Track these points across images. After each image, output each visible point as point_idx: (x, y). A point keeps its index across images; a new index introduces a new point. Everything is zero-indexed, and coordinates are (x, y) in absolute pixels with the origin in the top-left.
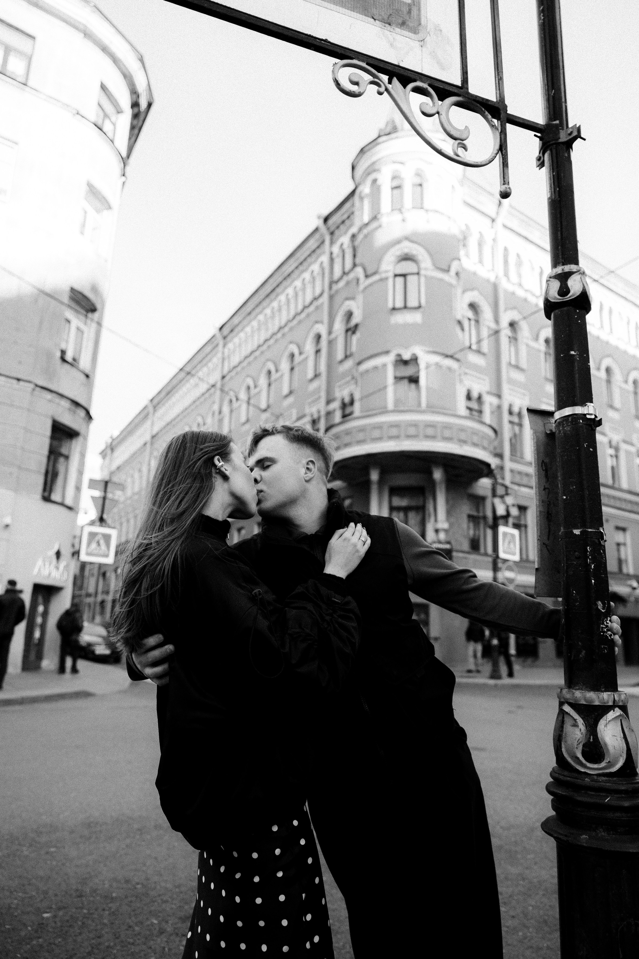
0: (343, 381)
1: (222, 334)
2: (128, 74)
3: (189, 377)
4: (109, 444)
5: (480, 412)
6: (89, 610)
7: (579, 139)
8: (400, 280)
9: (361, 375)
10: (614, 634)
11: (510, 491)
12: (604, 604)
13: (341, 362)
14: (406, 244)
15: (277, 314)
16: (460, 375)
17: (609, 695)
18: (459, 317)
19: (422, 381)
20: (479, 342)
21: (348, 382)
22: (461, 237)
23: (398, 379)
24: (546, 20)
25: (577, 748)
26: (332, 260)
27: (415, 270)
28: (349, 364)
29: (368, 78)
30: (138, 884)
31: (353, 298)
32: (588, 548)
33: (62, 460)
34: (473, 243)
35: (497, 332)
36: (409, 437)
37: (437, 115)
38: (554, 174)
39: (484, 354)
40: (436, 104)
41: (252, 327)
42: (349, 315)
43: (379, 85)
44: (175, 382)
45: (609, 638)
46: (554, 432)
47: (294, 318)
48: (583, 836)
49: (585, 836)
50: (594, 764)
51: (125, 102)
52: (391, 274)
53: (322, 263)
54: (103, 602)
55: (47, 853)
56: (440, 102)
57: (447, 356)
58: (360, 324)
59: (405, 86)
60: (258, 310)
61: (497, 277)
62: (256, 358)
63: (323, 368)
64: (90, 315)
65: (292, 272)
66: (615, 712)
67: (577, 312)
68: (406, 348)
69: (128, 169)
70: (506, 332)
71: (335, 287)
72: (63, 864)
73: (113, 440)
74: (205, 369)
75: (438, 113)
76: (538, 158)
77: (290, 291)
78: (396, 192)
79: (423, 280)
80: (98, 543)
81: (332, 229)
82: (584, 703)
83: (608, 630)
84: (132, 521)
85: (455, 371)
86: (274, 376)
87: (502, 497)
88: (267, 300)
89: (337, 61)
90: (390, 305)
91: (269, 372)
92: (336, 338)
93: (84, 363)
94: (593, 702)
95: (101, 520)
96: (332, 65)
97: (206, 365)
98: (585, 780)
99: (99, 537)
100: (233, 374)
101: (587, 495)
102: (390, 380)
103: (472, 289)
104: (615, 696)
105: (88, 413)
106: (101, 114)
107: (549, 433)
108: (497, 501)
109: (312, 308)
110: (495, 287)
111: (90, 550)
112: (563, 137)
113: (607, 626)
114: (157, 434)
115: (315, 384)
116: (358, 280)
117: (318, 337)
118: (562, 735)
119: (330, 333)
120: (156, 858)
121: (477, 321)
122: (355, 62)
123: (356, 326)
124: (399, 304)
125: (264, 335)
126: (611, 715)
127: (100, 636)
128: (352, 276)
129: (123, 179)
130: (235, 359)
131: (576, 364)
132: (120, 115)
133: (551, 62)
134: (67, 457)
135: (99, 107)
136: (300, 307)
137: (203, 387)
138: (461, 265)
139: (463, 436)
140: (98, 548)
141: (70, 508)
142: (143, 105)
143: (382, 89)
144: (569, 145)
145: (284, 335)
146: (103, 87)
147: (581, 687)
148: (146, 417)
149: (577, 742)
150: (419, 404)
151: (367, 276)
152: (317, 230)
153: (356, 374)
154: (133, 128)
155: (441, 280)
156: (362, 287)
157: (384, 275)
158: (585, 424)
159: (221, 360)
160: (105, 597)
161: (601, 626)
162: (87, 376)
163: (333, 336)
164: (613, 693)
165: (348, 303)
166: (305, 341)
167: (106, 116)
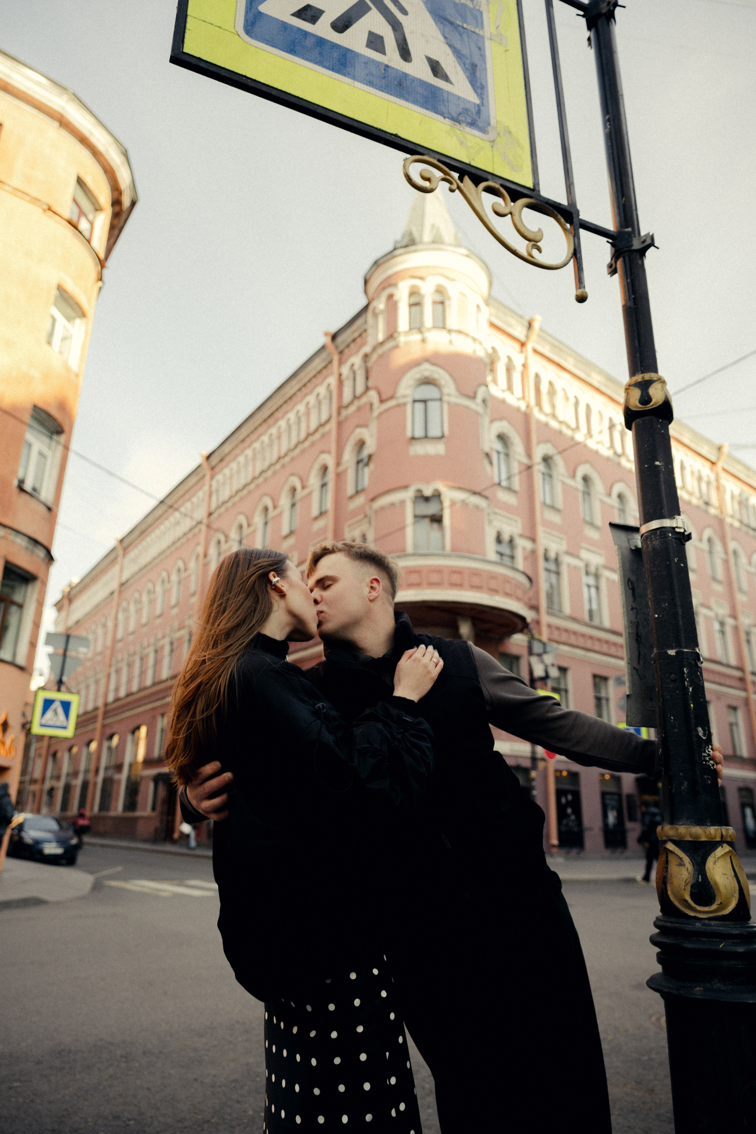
0: (355, 520)
1: (209, 464)
2: (108, 168)
3: (171, 510)
4: (66, 594)
5: (512, 557)
6: (34, 801)
7: (652, 248)
8: (419, 406)
9: (376, 512)
10: (717, 764)
11: (548, 649)
12: (704, 730)
13: (351, 498)
14: (426, 366)
15: (276, 442)
16: (489, 515)
17: (716, 830)
18: (487, 449)
19: (447, 520)
20: (509, 478)
21: (359, 521)
22: (487, 361)
23: (418, 517)
24: (612, 128)
25: (685, 890)
26: (340, 382)
27: (437, 395)
28: (360, 500)
29: (439, 174)
30: (130, 1120)
31: (365, 426)
32: (685, 669)
33: (14, 609)
34: (501, 368)
35: (529, 468)
36: (432, 585)
37: (509, 216)
38: (629, 281)
39: (515, 492)
40: (508, 204)
41: (246, 457)
42: (361, 444)
43: (450, 182)
44: (150, 520)
45: (712, 768)
46: (640, 548)
47: (296, 446)
48: (697, 988)
49: (699, 988)
50: (704, 907)
51: (105, 198)
52: (409, 400)
53: (329, 385)
54: (51, 792)
55: (10, 1088)
56: (512, 204)
57: (475, 493)
58: (373, 455)
59: (476, 184)
60: (253, 437)
61: (528, 406)
62: (249, 493)
63: (329, 505)
64: (55, 437)
65: (294, 394)
66: (723, 848)
67: (659, 421)
68: (428, 482)
69: (105, 272)
70: (539, 468)
71: (344, 413)
72: (32, 1101)
73: (72, 588)
74: (188, 505)
75: (511, 213)
76: (610, 265)
77: (292, 416)
78: (414, 309)
79: (445, 407)
80: (56, 712)
81: (341, 347)
82: (690, 839)
83: (710, 759)
84: (92, 688)
85: (483, 510)
86: (271, 513)
87: (539, 655)
88: (265, 426)
89: (408, 156)
90: (409, 434)
91: (266, 509)
92: (345, 471)
93: (46, 494)
94: (700, 838)
95: (60, 683)
96: (403, 160)
97: (189, 499)
98: (695, 925)
99: (57, 705)
100: (223, 509)
101: (680, 613)
102: (409, 518)
103: (501, 419)
104: (723, 830)
105: (48, 552)
106: (76, 210)
107: (634, 550)
108: (534, 660)
109: (317, 436)
110: (527, 417)
111: (44, 721)
112: (636, 245)
113: (709, 755)
114: (127, 581)
115: (321, 523)
116: (371, 405)
117: (325, 469)
118: (667, 877)
119: (338, 464)
120: (149, 1089)
121: (507, 455)
122: (425, 158)
123: (370, 457)
124: (419, 433)
125: (260, 466)
126: (720, 851)
127: (49, 831)
128: (364, 400)
129: (100, 284)
130: (225, 494)
131: (662, 475)
132: (98, 213)
133: (620, 169)
134: (20, 606)
135: (74, 202)
136: (303, 435)
137: (187, 524)
138: (488, 391)
139: (493, 584)
140: (55, 719)
141: (21, 668)
142: (126, 202)
143: (454, 187)
144: (642, 252)
145: (283, 466)
146: (80, 182)
147: (685, 822)
148: (114, 561)
149: (685, 883)
150: (443, 547)
151: (382, 401)
152: (323, 348)
153: (369, 512)
154: (112, 227)
155: (467, 407)
156: (375, 413)
157: (401, 401)
158: (674, 538)
159: (207, 496)
160: (54, 783)
161: (703, 754)
162: (49, 509)
163: (341, 468)
164: (720, 827)
165: (358, 430)
166: (309, 471)
167: (82, 213)
